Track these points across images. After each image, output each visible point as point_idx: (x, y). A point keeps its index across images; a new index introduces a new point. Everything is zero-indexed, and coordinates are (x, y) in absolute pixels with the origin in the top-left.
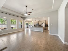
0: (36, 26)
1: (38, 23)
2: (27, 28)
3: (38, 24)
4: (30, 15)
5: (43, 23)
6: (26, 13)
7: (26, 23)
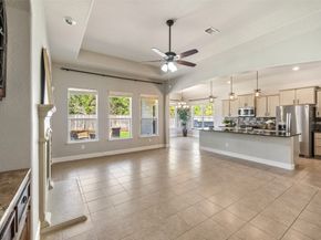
0: (237, 128)
1: (251, 106)
2: (185, 134)
3: (254, 112)
4: (193, 65)
5: (289, 109)
6: (170, 60)
7: (178, 110)
